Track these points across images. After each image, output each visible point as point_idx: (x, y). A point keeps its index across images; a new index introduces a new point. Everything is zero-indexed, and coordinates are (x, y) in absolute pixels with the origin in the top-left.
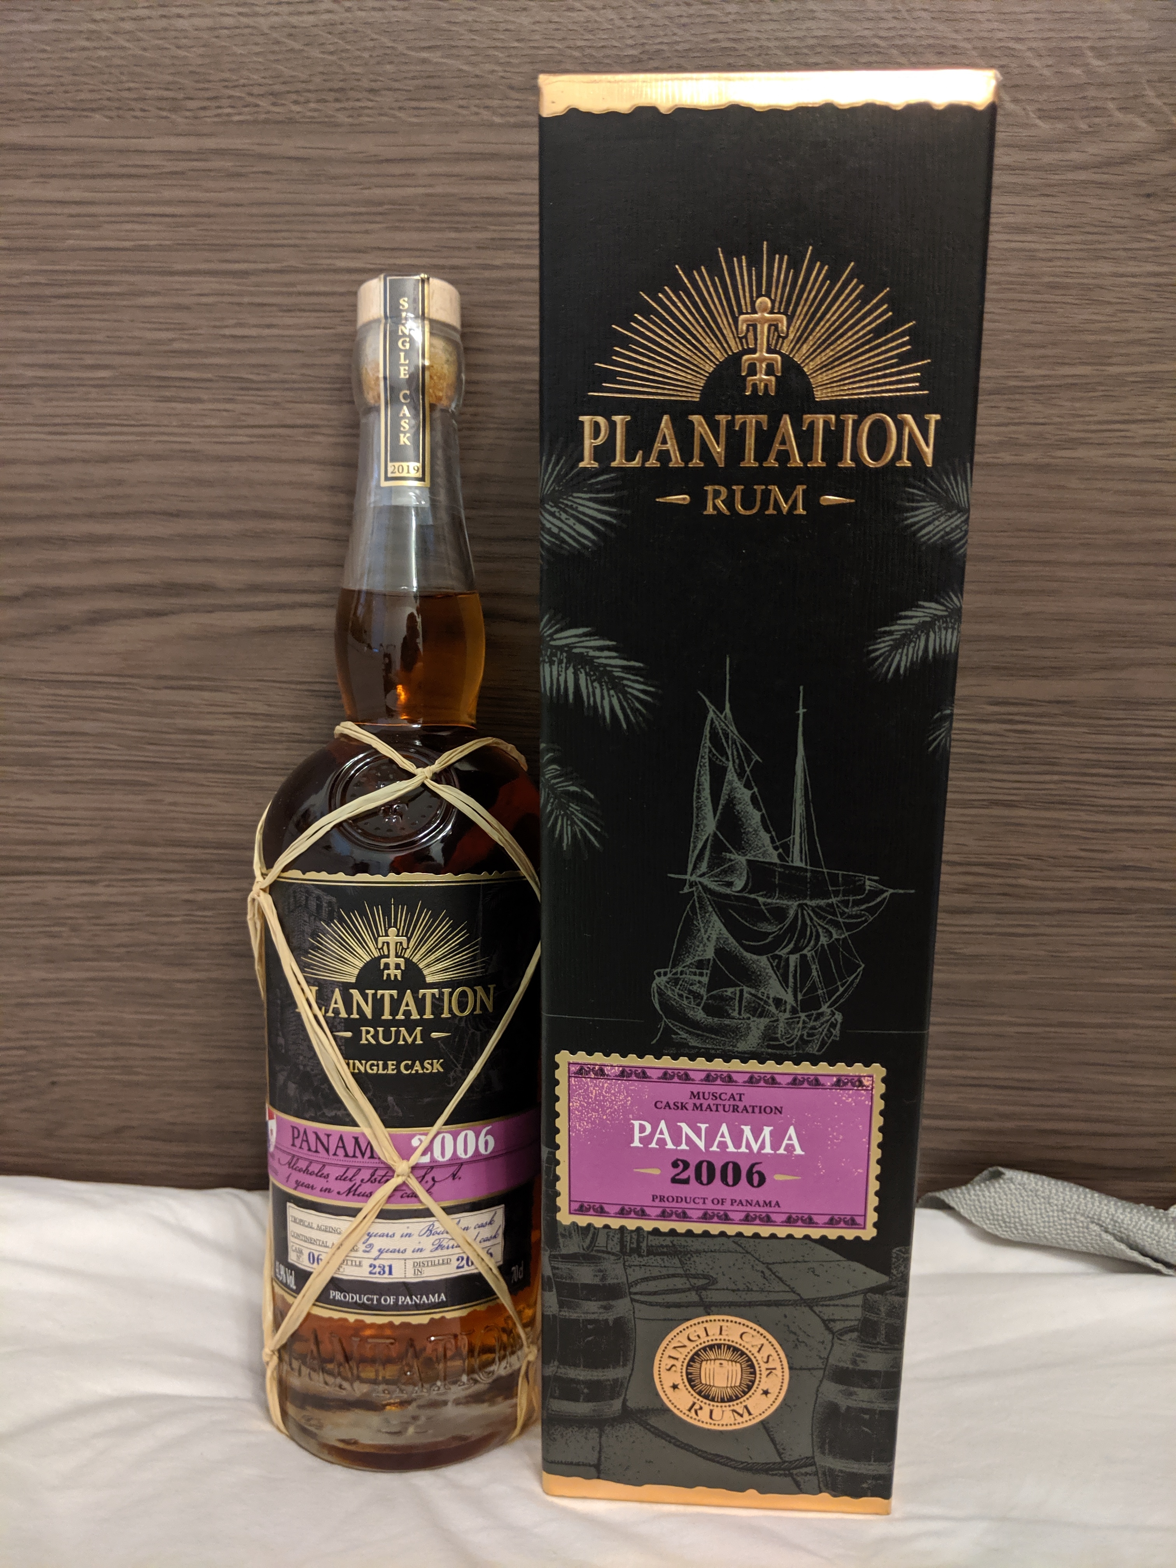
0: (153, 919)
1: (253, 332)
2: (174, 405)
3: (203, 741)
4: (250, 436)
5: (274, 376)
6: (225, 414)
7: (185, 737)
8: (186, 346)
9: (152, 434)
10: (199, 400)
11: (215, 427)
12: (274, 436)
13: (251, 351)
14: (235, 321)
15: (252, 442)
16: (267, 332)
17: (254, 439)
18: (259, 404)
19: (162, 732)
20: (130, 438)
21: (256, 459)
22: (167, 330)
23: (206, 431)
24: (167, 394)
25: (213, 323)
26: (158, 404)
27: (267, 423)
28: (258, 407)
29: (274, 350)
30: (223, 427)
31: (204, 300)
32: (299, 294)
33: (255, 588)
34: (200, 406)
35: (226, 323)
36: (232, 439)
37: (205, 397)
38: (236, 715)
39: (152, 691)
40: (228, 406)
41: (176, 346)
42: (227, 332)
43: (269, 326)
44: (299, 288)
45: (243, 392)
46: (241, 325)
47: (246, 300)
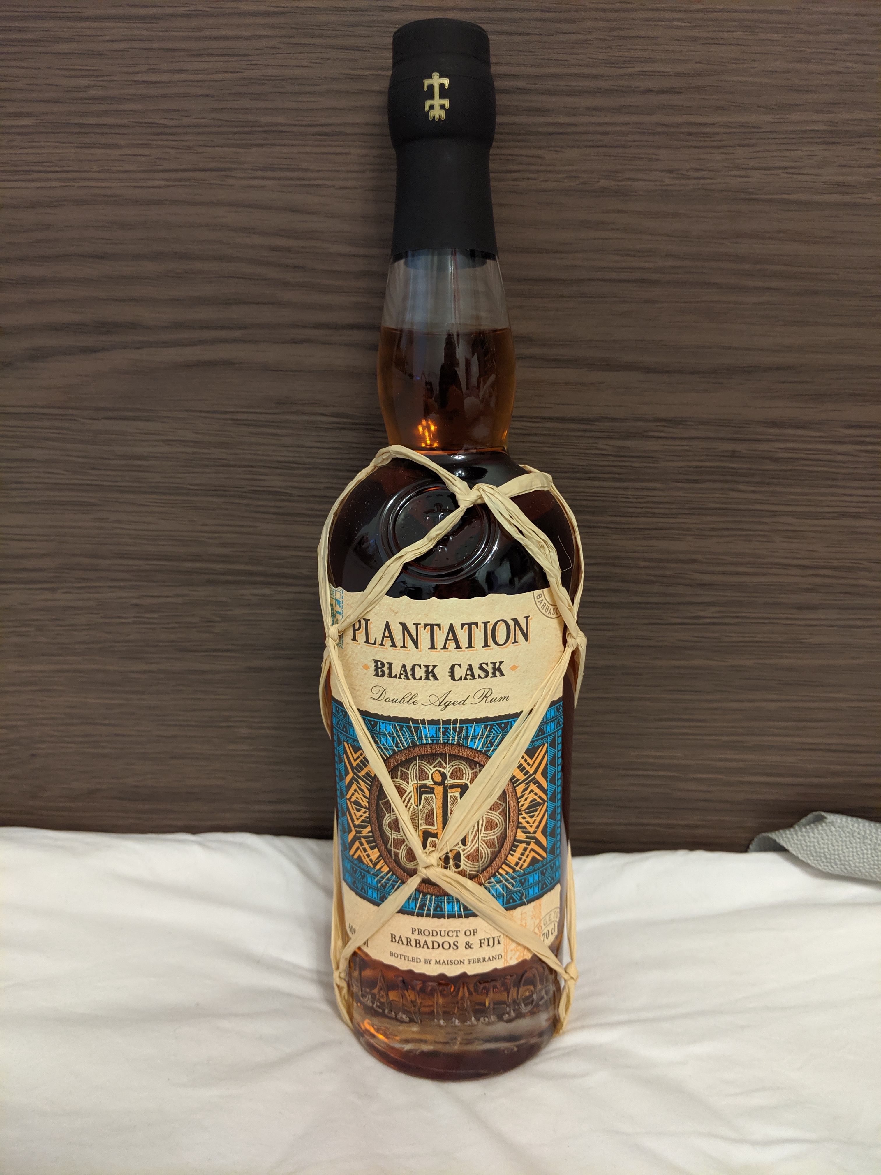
0: (107, 620)
1: (165, 77)
2: (93, 151)
3: (139, 466)
4: (166, 180)
5: (186, 121)
6: (143, 159)
7: (123, 462)
8: (101, 93)
9: (74, 180)
10: (116, 146)
11: (134, 171)
12: (189, 180)
13: (164, 96)
14: (147, 67)
15: (169, 186)
16: (177, 77)
17: (171, 183)
18: (172, 148)
19: (103, 459)
20: (54, 184)
21: (174, 202)
22: (83, 76)
23: (125, 176)
24: (88, 140)
25: (126, 69)
26: (79, 150)
27: (182, 167)
28: (172, 151)
29: (186, 95)
30: (140, 171)
31: (116, 46)
32: (206, 38)
33: (179, 326)
34: (117, 152)
35: (137, 69)
36: (150, 183)
37: (122, 143)
38: (167, 442)
39: (91, 421)
40: (146, 151)
41: (92, 92)
42: (139, 78)
43: (180, 71)
44: (207, 33)
45: (155, 137)
46: (153, 71)
47: (156, 45)
